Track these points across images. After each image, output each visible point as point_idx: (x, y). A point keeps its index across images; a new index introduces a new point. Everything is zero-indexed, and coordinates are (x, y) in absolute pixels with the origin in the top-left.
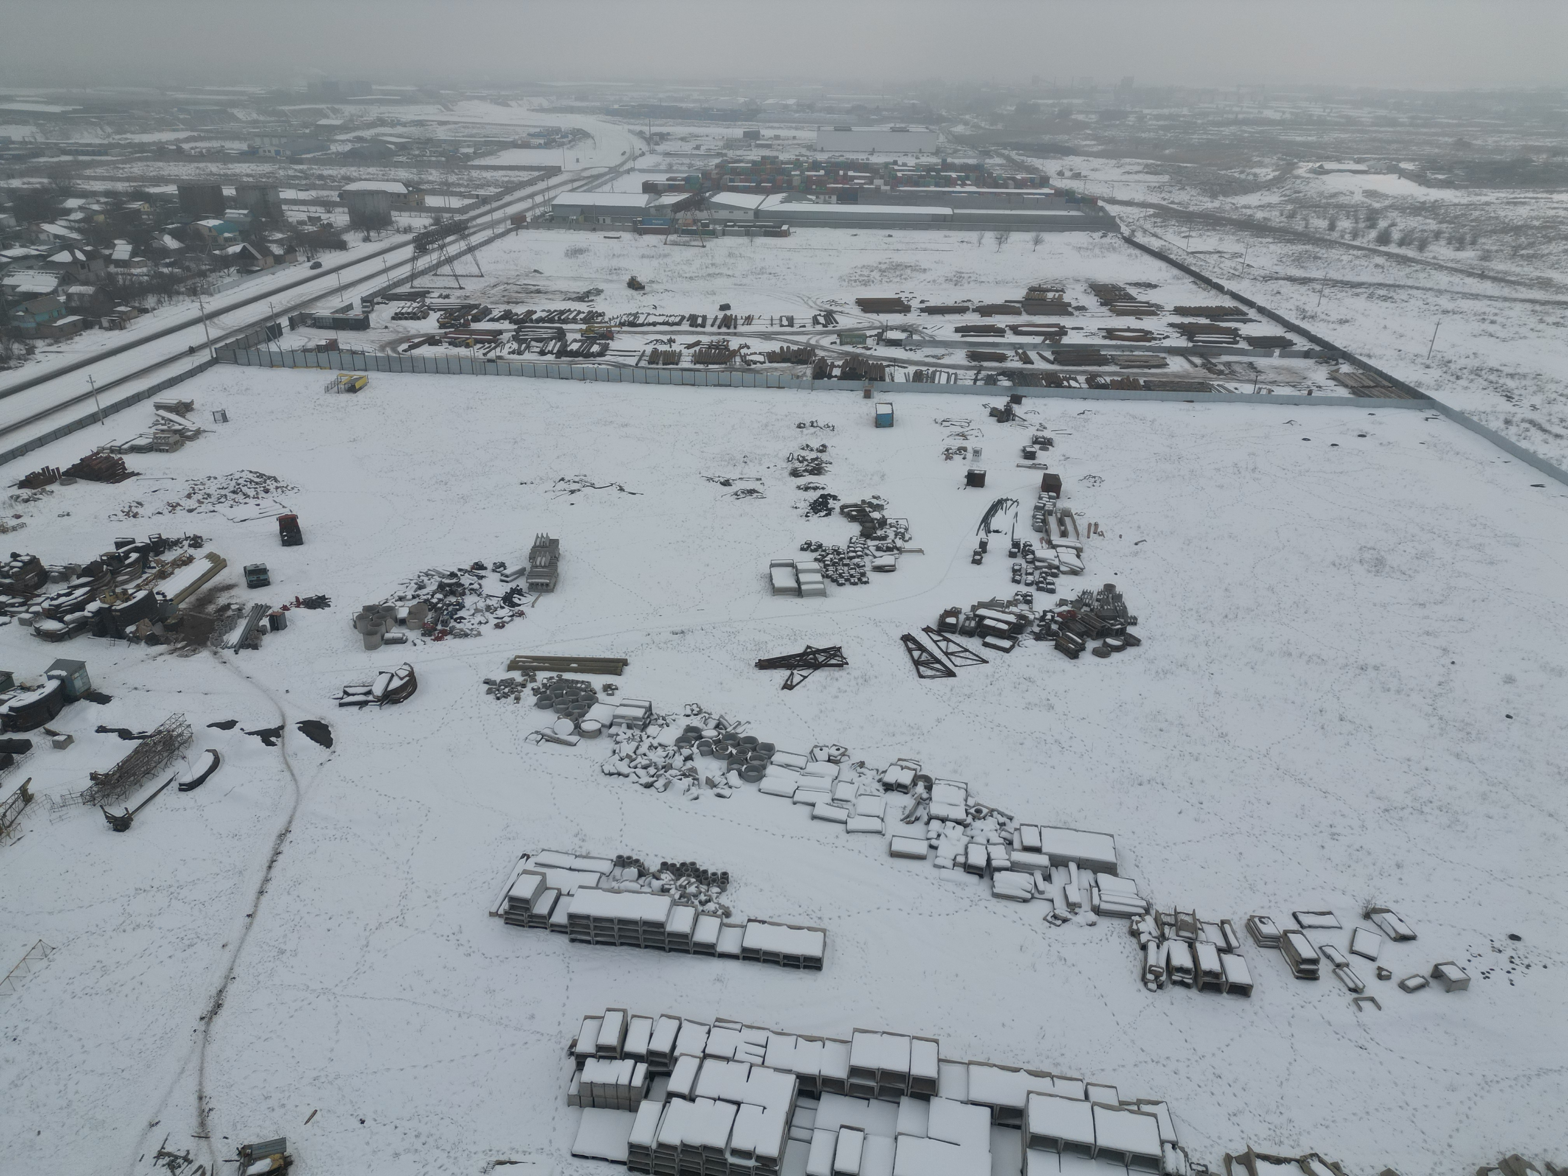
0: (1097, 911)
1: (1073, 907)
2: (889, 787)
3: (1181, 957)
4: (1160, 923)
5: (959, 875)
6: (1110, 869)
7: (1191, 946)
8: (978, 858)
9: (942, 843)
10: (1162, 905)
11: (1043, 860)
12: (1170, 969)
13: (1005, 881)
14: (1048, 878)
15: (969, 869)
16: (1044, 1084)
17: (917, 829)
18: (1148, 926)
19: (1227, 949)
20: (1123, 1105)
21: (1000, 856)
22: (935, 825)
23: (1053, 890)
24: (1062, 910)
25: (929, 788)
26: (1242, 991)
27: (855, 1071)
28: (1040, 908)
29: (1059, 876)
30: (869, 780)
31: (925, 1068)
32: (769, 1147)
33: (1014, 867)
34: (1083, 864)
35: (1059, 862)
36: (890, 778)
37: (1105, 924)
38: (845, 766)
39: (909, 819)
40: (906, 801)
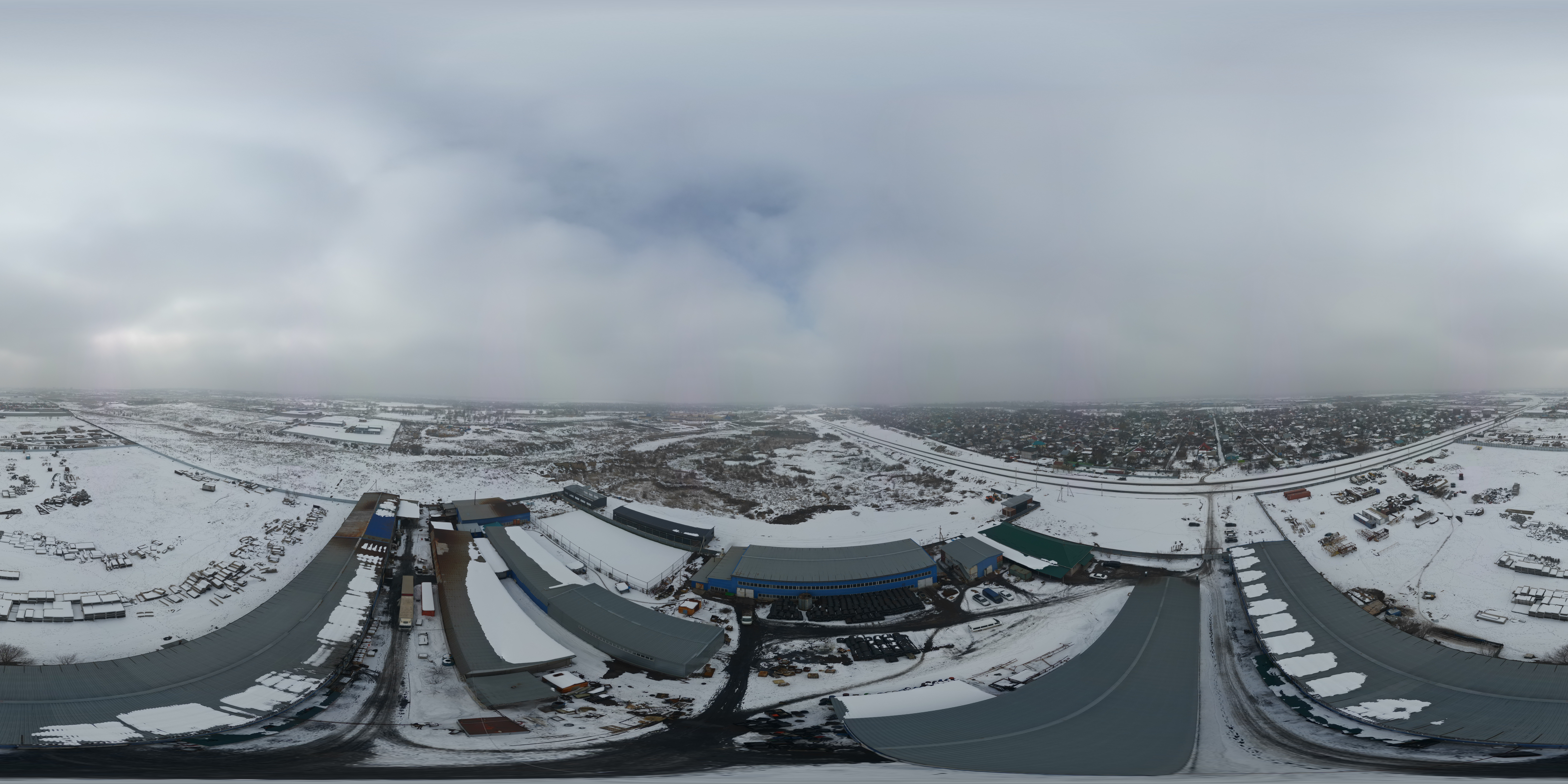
0: (92, 558)
1: (86, 559)
2: (34, 539)
3: (114, 562)
4: (108, 557)
5: (55, 556)
6: (94, 549)
7: (117, 560)
8: (60, 552)
9: (50, 550)
10: (108, 553)
11: (77, 550)
12: (113, 566)
13: (67, 556)
14: (78, 554)
15: (58, 555)
16: (86, 594)
17: (43, 548)
18: (106, 559)
19: (126, 558)
20: (108, 594)
21: (65, 551)
22: (48, 547)
23: (80, 556)
24: (83, 560)
25: (45, 538)
26: (130, 565)
27: (29, 599)
28: (78, 561)
29: (81, 553)
30: (29, 538)
31: (50, 596)
32: (6, 614)
33: (69, 553)
34: (86, 549)
35: (80, 550)
36: (35, 537)
37: (95, 561)
38: (23, 535)
39: (41, 546)
40: (40, 542)
